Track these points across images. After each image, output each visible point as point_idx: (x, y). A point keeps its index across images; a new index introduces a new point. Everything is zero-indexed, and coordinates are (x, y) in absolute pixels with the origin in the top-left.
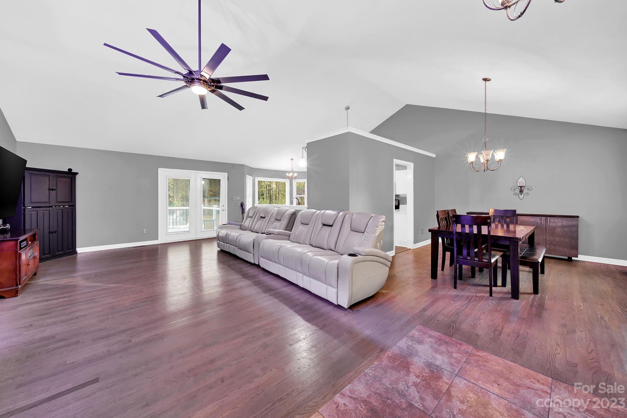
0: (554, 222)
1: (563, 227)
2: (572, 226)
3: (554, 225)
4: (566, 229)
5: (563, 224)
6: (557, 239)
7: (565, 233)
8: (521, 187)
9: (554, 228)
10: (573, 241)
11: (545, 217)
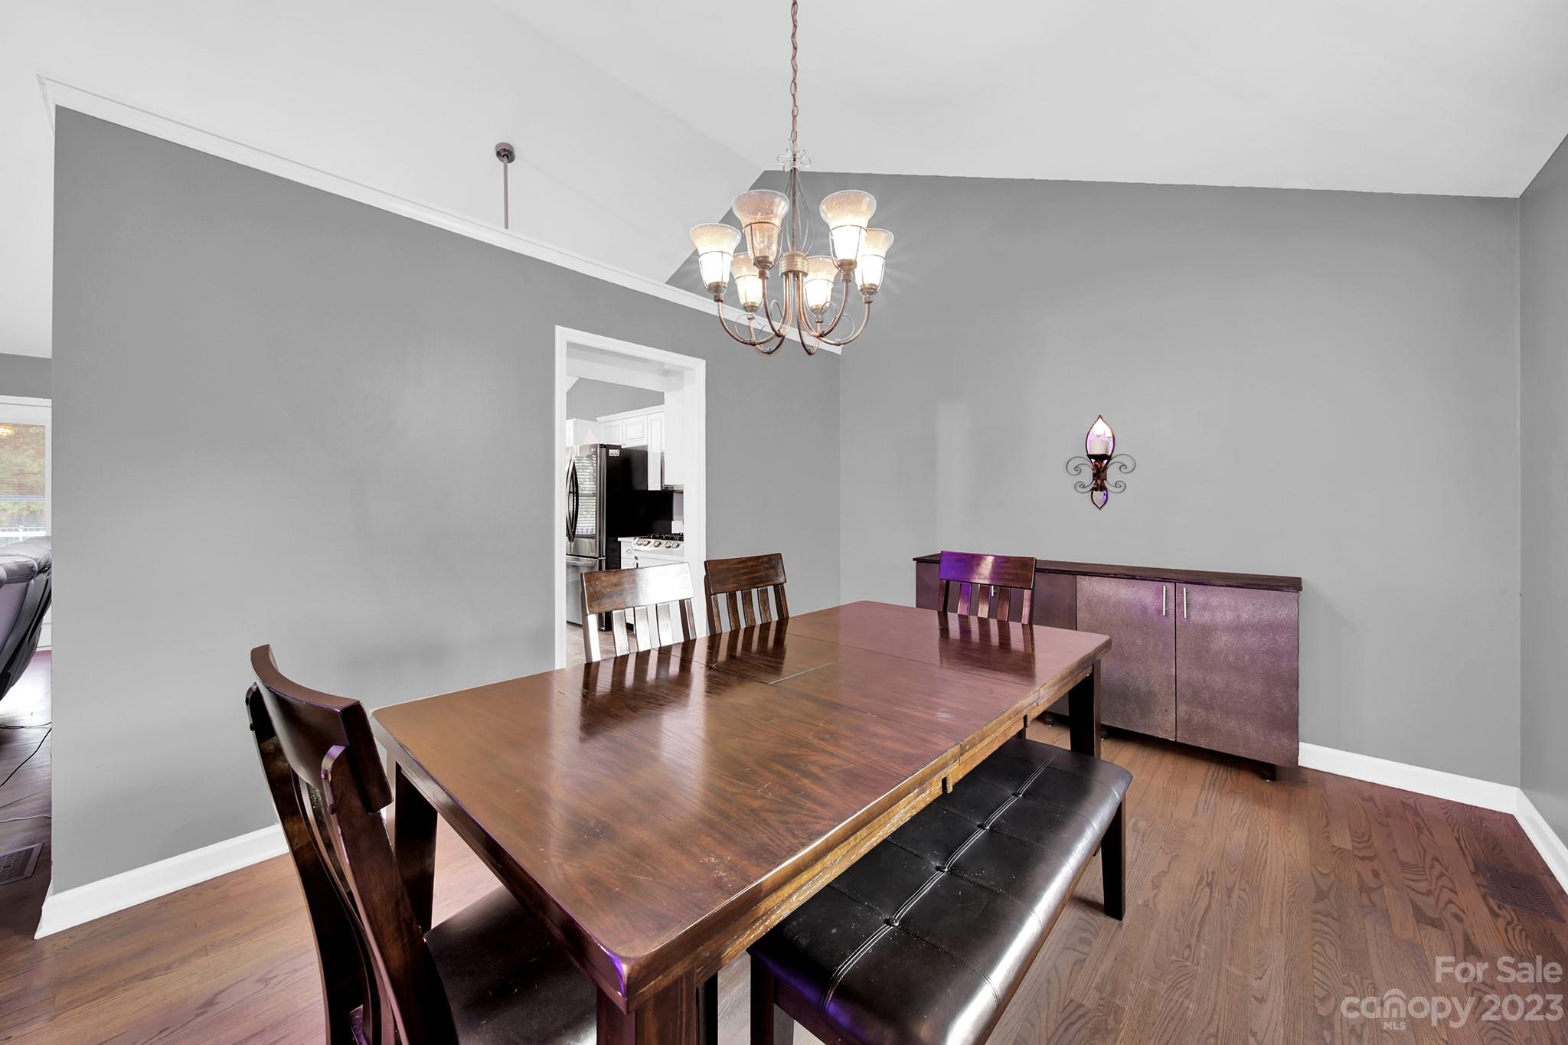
0: (1205, 607)
1: (1239, 629)
2: (1273, 628)
3: (1206, 617)
4: (1252, 641)
5: (1239, 616)
6: (1217, 680)
7: (1247, 657)
8: (1099, 458)
9: (1206, 632)
10: (1278, 693)
11: (1171, 586)
